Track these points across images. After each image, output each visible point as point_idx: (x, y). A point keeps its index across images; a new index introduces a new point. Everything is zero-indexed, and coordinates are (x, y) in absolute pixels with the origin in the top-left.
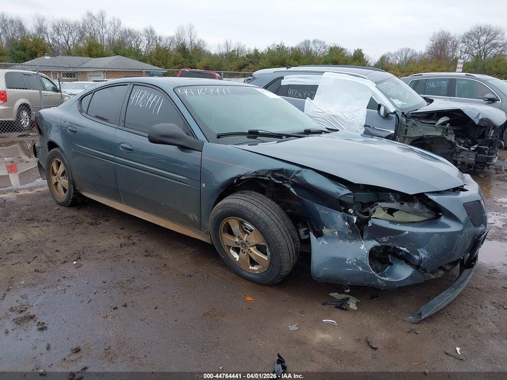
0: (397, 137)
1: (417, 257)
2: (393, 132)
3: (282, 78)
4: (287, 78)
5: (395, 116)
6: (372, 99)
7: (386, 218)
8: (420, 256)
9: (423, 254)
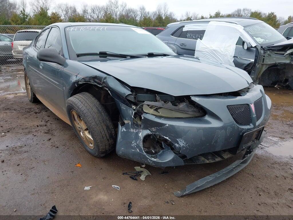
0: (257, 64)
1: (177, 145)
2: (253, 61)
3: (184, 26)
4: (187, 26)
5: (255, 49)
6: (240, 38)
7: (153, 113)
8: (179, 145)
9: (181, 143)
